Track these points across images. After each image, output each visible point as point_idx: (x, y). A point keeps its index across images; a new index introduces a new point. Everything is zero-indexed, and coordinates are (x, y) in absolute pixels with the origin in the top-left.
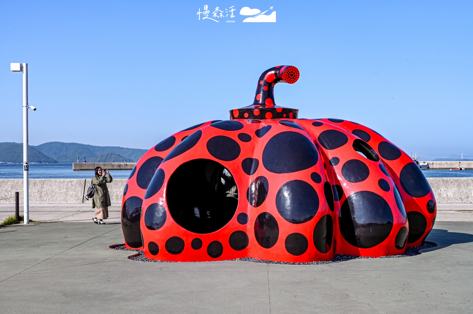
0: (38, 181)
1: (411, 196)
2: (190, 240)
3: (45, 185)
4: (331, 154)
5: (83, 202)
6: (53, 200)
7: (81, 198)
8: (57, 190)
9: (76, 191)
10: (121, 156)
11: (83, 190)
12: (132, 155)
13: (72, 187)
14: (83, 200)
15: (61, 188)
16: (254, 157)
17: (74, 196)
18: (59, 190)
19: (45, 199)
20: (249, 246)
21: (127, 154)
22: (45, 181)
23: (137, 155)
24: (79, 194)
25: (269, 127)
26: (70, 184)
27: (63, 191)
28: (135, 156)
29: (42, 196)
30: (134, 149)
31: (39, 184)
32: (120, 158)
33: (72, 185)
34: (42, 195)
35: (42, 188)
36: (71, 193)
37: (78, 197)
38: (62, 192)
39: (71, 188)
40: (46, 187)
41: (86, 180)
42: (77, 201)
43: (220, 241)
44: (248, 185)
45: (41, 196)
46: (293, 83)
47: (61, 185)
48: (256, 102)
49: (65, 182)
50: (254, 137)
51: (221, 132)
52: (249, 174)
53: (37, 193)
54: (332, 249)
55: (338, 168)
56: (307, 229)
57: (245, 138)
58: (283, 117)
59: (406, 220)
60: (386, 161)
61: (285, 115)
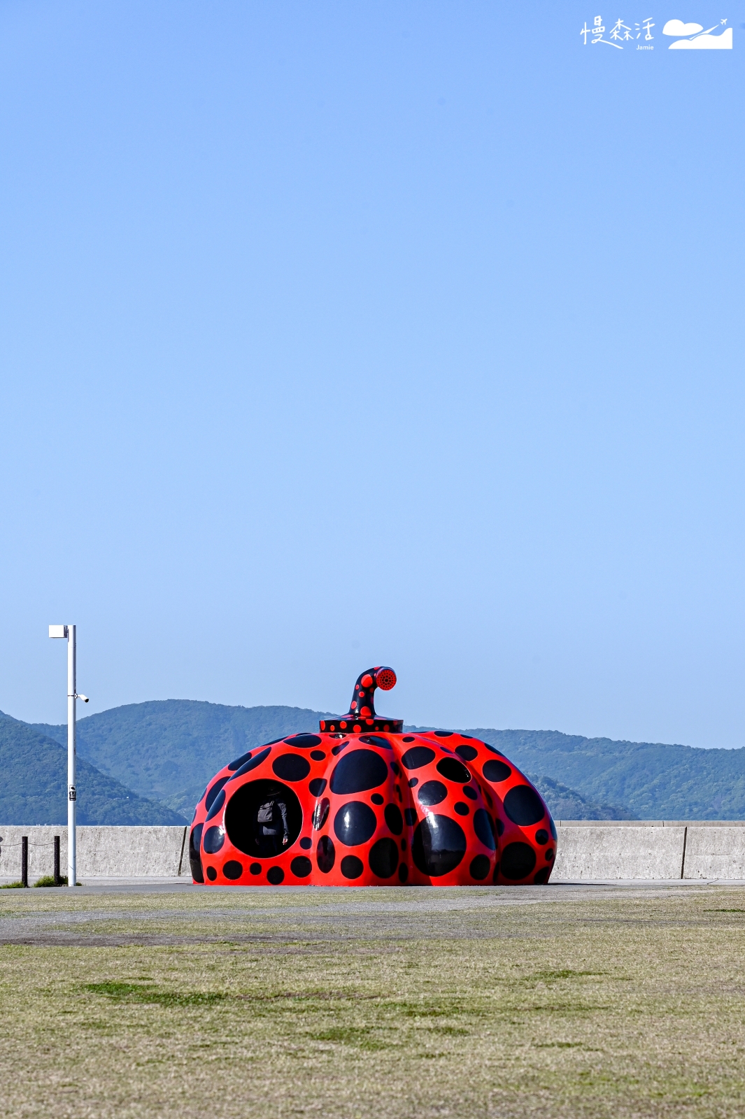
0: (88, 831)
1: (515, 823)
2: (249, 864)
3: (102, 838)
4: (411, 774)
5: (179, 873)
6: (118, 870)
7: (175, 865)
8: (127, 850)
9: (166, 851)
10: (563, 789)
11: (181, 850)
12: (633, 781)
13: (158, 843)
14: (180, 870)
15: (136, 845)
16: (325, 777)
17: (161, 862)
18: (131, 849)
19: (102, 867)
20: (312, 872)
21: (605, 776)
22: (103, 829)
23: (663, 786)
24: (173, 857)
25: (347, 743)
26: (153, 837)
27: (139, 851)
28: (653, 791)
29: (97, 861)
30: (645, 745)
31: (90, 836)
32: (561, 801)
33: (158, 839)
34: (98, 858)
35: (97, 844)
36: (155, 855)
37: (170, 864)
38: (138, 854)
39: (156, 845)
40: (106, 843)
41: (186, 828)
42: (167, 871)
43: (281, 866)
44: (313, 808)
45: (95, 862)
46: (388, 689)
47: (134, 839)
48: (352, 712)
49: (144, 833)
50: (329, 754)
51: (292, 750)
52: (316, 796)
53: (87, 854)
54: (396, 876)
55: (415, 790)
56: (361, 851)
57: (319, 756)
58: (374, 730)
59: (491, 849)
60: (489, 782)
61: (377, 728)
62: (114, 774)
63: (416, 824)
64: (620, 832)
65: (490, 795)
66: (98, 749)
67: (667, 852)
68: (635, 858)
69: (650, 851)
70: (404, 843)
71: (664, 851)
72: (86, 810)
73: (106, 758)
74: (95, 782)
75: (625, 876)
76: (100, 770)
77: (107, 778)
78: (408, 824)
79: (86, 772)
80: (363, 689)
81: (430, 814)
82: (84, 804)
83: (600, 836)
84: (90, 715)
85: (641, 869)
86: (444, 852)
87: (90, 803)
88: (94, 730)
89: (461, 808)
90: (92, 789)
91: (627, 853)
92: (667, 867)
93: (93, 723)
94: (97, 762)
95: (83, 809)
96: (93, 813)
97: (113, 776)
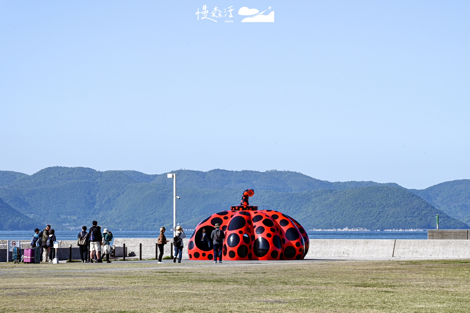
1: (289, 240)
2: (202, 253)
4: (254, 224)
16: (227, 225)
25: (235, 214)
46: (252, 196)
48: (240, 204)
50: (229, 218)
51: (218, 216)
54: (247, 257)
55: (255, 229)
56: (235, 249)
57: (226, 218)
58: (246, 210)
59: (279, 248)
60: (281, 227)
61: (247, 209)
62: (442, 209)
63: (255, 240)
64: (374, 241)
65: (281, 231)
66: (435, 199)
67: (388, 248)
68: (378, 250)
69: (383, 248)
70: (250, 247)
71: (387, 247)
72: (430, 223)
73: (438, 202)
74: (433, 212)
75: (374, 256)
76: (436, 207)
77: (438, 210)
78: (252, 240)
79: (430, 208)
80: (244, 196)
81: (260, 237)
82: (429, 221)
83: (367, 243)
84: (432, 185)
85: (380, 254)
86: (262, 249)
87: (432, 220)
88: (434, 191)
89: (269, 235)
90: (432, 215)
91: (375, 248)
92: (388, 253)
93: (434, 189)
94: (435, 204)
95: (429, 222)
96: (433, 224)
97: (441, 210)
